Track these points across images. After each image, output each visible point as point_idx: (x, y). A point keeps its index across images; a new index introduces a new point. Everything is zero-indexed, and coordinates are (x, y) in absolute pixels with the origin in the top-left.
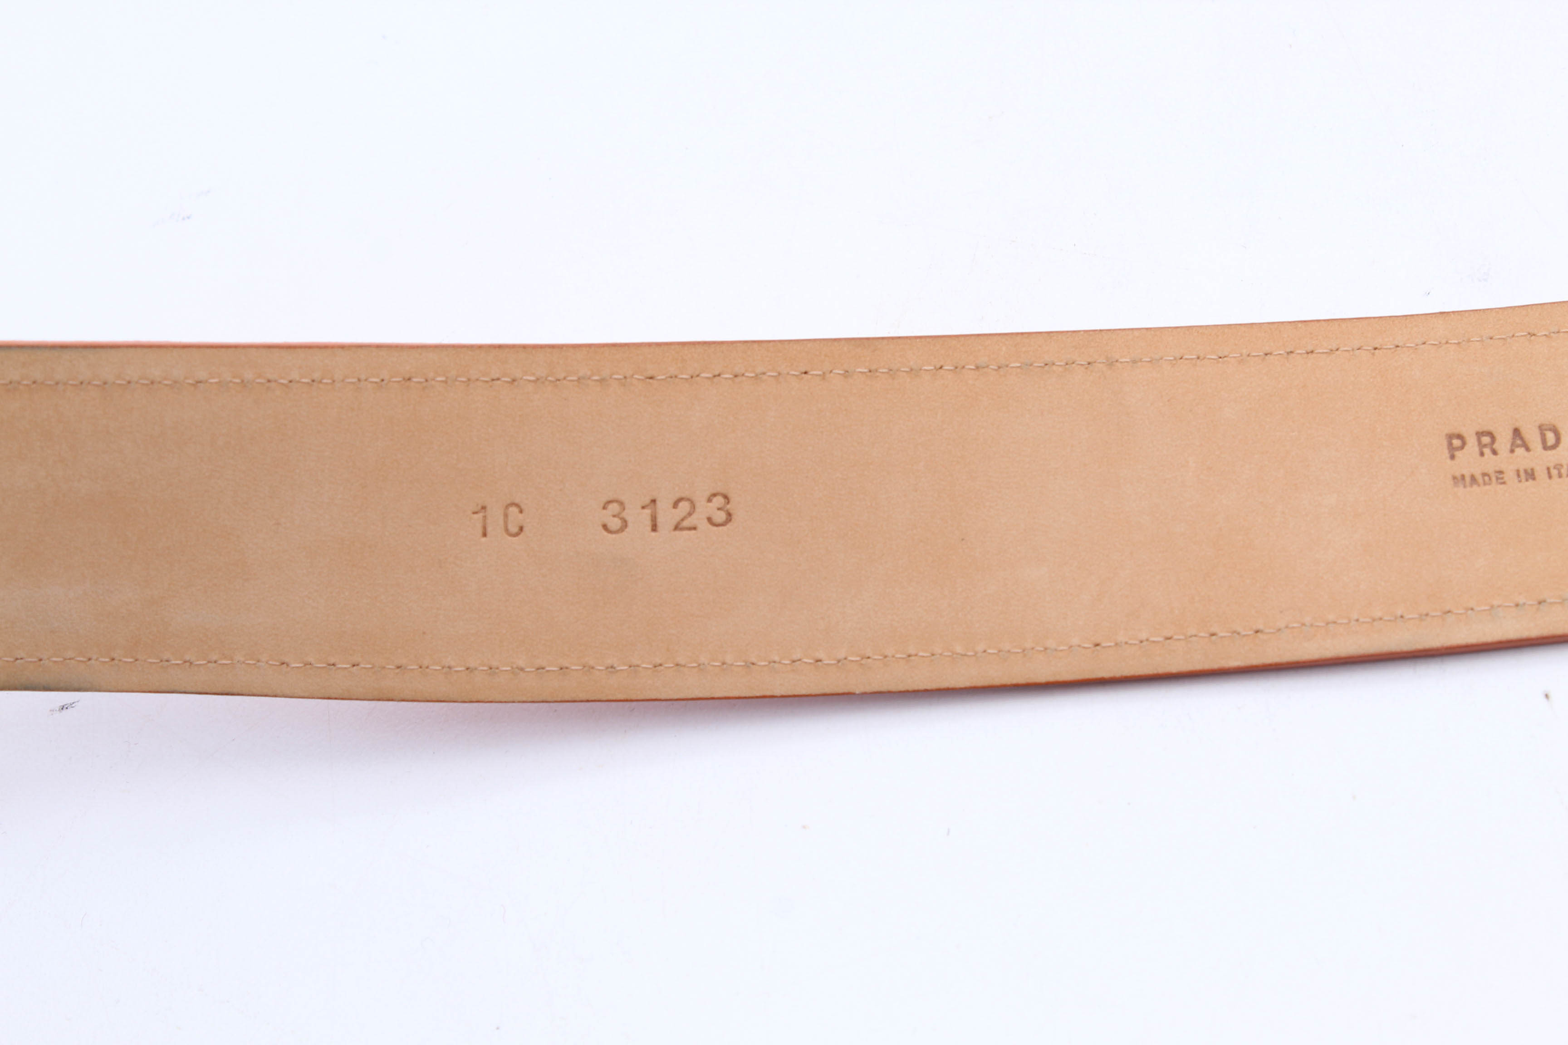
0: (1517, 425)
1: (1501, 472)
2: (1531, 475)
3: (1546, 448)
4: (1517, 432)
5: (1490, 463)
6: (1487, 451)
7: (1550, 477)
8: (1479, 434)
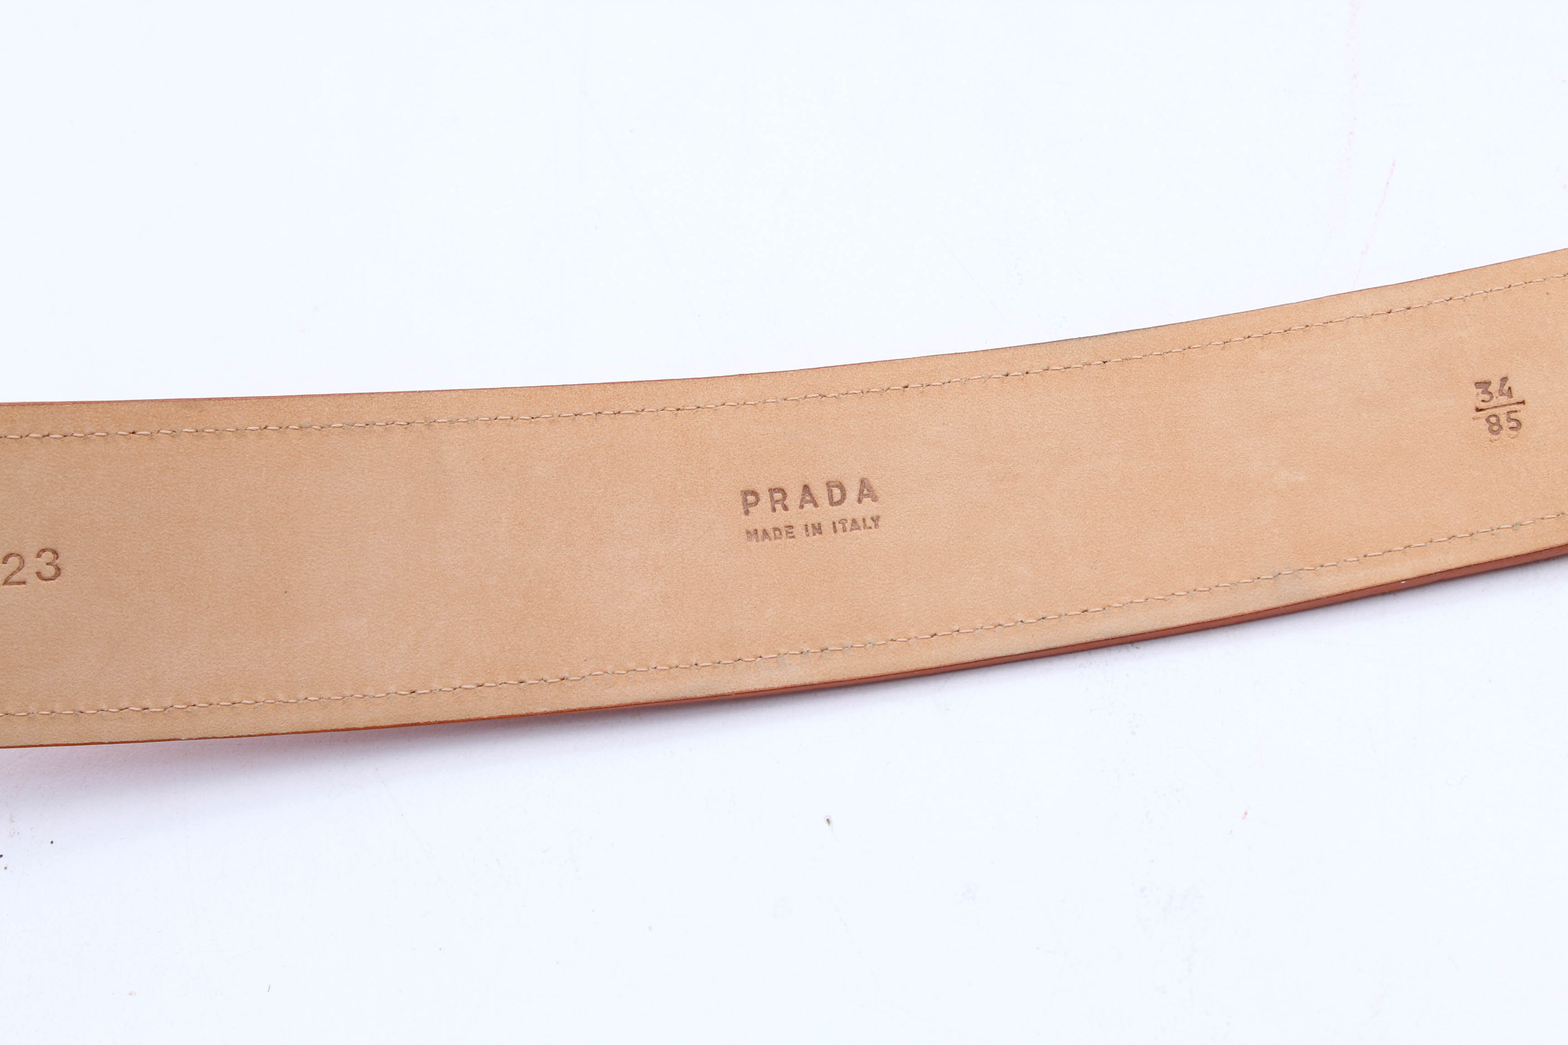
0: (807, 482)
1: (791, 527)
2: (818, 529)
3: (832, 503)
4: (806, 487)
5: (781, 518)
6: (778, 507)
7: (835, 531)
8: (772, 491)
